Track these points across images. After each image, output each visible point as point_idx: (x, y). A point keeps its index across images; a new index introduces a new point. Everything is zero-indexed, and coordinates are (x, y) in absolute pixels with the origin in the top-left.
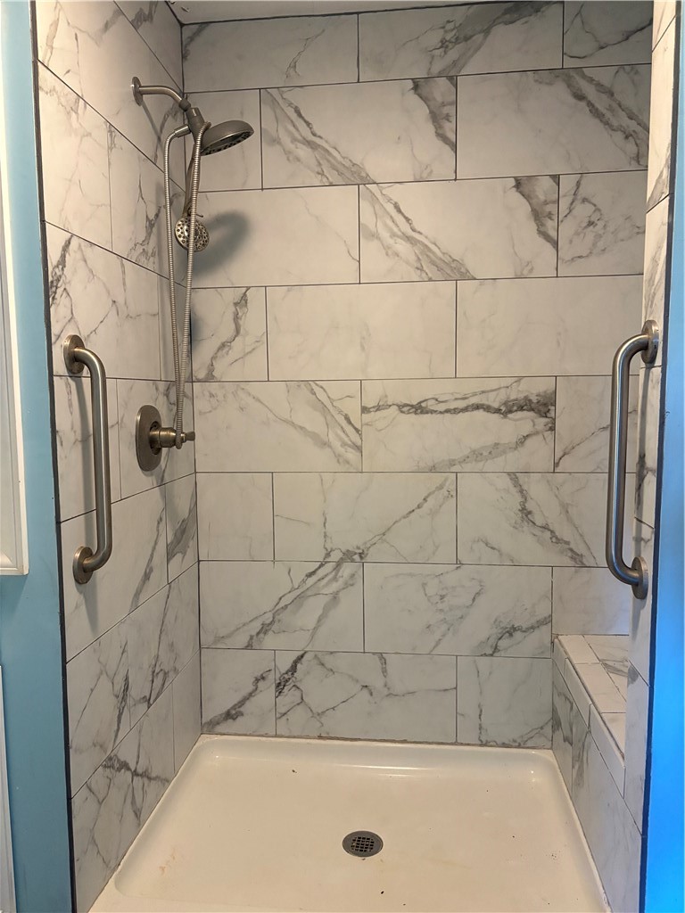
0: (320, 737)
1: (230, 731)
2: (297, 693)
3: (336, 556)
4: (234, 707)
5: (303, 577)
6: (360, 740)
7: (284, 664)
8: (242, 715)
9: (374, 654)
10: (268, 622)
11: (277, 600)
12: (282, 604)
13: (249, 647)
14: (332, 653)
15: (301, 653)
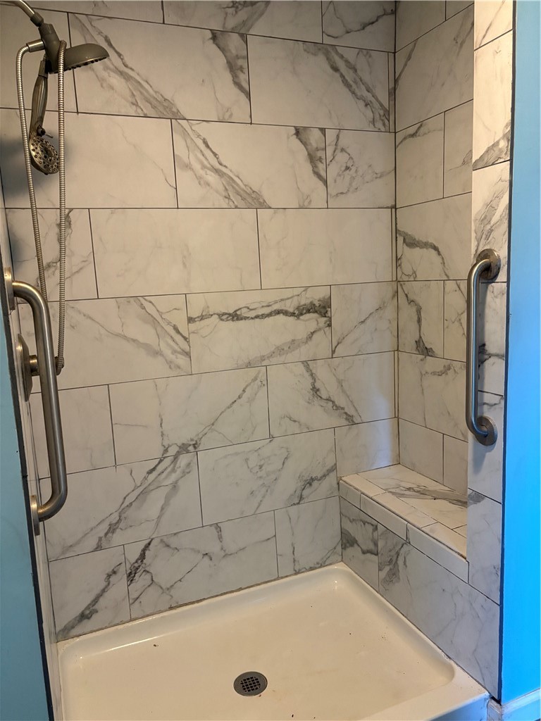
0: (171, 608)
1: (86, 631)
2: (148, 577)
3: (173, 451)
4: (88, 608)
5: (145, 474)
6: (204, 599)
7: (134, 554)
8: (97, 612)
9: (211, 525)
10: (114, 522)
11: (121, 500)
12: (127, 503)
13: (99, 548)
14: (175, 534)
15: (147, 541)
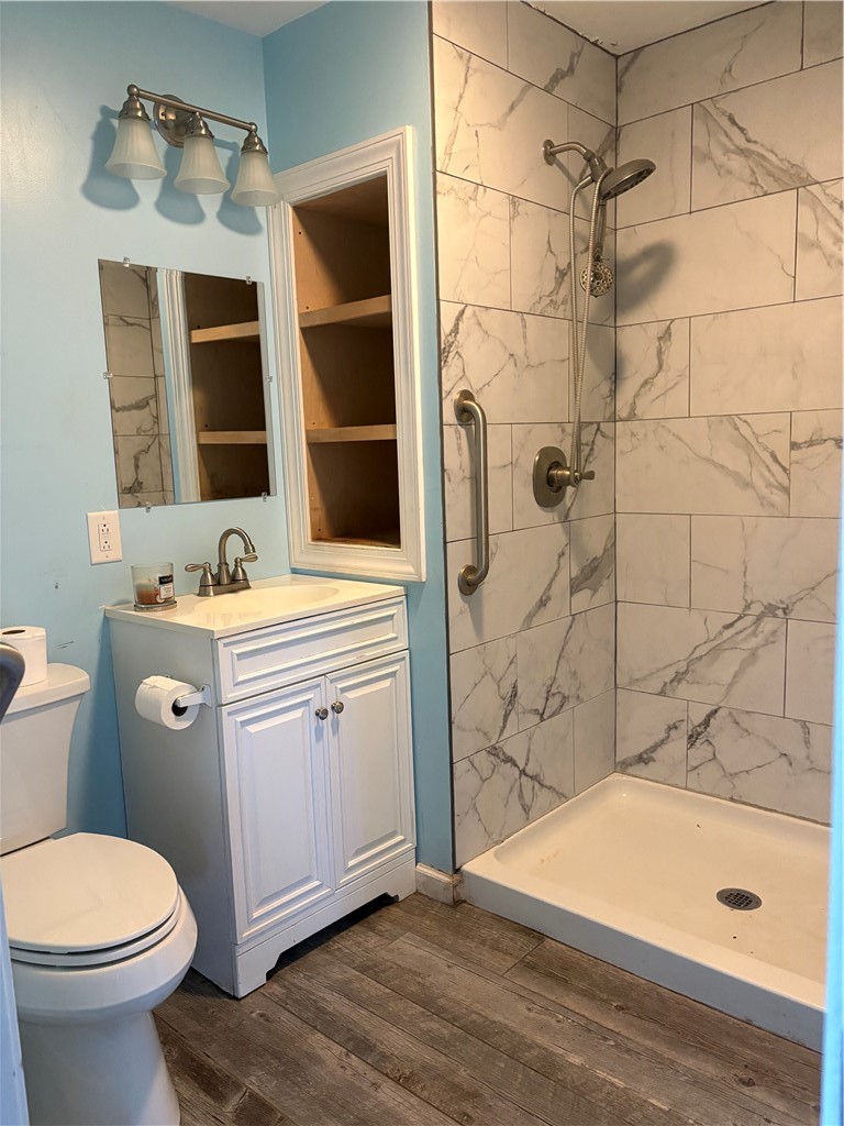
0: (732, 799)
1: (642, 776)
2: (710, 748)
3: (756, 609)
4: (646, 752)
5: (720, 628)
7: (698, 717)
8: (654, 761)
9: (795, 720)
10: (682, 671)
11: (692, 649)
12: (697, 654)
13: (662, 693)
14: (748, 712)
15: (715, 707)
